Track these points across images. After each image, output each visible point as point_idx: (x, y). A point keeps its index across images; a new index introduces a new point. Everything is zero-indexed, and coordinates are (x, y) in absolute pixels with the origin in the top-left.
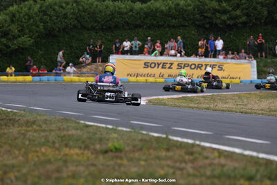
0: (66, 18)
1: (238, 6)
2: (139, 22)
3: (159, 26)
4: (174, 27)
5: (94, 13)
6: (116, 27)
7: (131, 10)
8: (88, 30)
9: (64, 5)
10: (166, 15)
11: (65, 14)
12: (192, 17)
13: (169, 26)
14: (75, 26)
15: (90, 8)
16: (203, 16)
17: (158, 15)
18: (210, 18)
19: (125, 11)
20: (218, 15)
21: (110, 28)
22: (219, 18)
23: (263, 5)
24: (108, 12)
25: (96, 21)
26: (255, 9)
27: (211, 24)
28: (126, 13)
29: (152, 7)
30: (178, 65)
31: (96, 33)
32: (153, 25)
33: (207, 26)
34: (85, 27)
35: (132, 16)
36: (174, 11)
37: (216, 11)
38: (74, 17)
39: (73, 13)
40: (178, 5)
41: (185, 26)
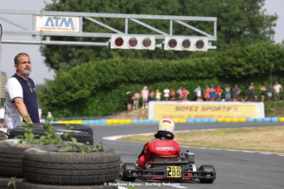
1: (250, 61)
2: (173, 76)
3: (189, 79)
4: (202, 78)
5: (138, 70)
7: (167, 66)
8: (134, 83)
9: (114, 64)
10: (194, 69)
11: (116, 71)
13: (197, 78)
14: (123, 81)
15: (135, 65)
16: (224, 69)
17: (188, 69)
18: (229, 71)
19: (163, 67)
20: (235, 68)
21: (151, 81)
22: (236, 70)
23: (271, 60)
24: (150, 68)
25: (141, 76)
26: (264, 62)
27: (230, 75)
28: (164, 69)
29: (183, 64)
30: (203, 108)
32: (184, 77)
33: (227, 77)
34: (131, 81)
35: (167, 71)
36: (201, 66)
37: (233, 65)
38: (123, 73)
39: (121, 70)
40: (204, 61)
41: (209, 77)
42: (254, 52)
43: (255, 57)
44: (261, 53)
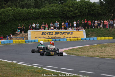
1: (76, 9)
2: (38, 17)
3: (46, 18)
4: (52, 18)
5: (20, 14)
6: (29, 19)
7: (35, 12)
8: (18, 20)
9: (8, 11)
10: (49, 13)
11: (9, 15)
12: (59, 14)
13: (50, 18)
15: (19, 12)
16: (63, 13)
17: (45, 13)
18: (66, 14)
19: (33, 12)
20: (69, 13)
21: (27, 19)
22: (70, 14)
23: (86, 8)
24: (26, 13)
25: (21, 17)
26: (83, 10)
27: (66, 16)
28: (33, 13)
29: (43, 11)
31: (21, 21)
32: (43, 17)
34: (17, 19)
35: (35, 14)
36: (52, 12)
37: (68, 11)
38: (13, 15)
39: (12, 14)
40: (53, 9)
41: (56, 17)
42: (78, 5)
43: (79, 7)
44: (82, 5)
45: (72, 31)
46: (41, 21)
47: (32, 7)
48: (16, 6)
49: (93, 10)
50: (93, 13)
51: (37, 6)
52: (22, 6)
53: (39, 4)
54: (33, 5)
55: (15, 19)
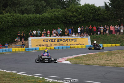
0: (8, 23)
1: (80, 14)
2: (39, 23)
3: (48, 24)
4: (54, 24)
5: (20, 20)
6: (30, 25)
7: (36, 18)
8: (18, 27)
9: (7, 17)
10: (50, 19)
11: (8, 21)
12: (61, 19)
13: (52, 24)
14: (12, 26)
15: (18, 18)
16: (66, 19)
17: (47, 19)
18: (69, 19)
19: (33, 18)
20: (72, 18)
21: (27, 26)
22: (73, 19)
23: (91, 13)
24: (26, 19)
25: (21, 23)
26: (87, 15)
27: (69, 22)
29: (44, 16)
31: (21, 28)
32: (45, 23)
33: (68, 23)
34: (16, 26)
35: (36, 20)
36: (54, 17)
37: (71, 16)
38: (12, 22)
39: (11, 20)
40: (55, 14)
41: (59, 23)
42: (82, 9)
43: (83, 12)
44: (86, 9)
45: (76, 37)
46: (43, 27)
47: (33, 12)
48: (15, 11)
49: (98, 14)
50: (98, 18)
51: (37, 11)
52: (22, 12)
53: (40, 9)
54: (34, 10)
55: (14, 26)
